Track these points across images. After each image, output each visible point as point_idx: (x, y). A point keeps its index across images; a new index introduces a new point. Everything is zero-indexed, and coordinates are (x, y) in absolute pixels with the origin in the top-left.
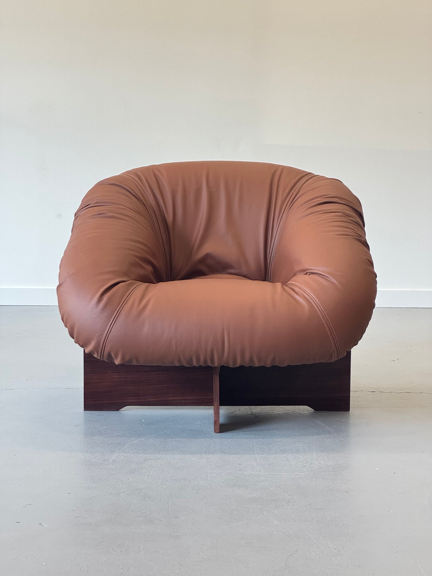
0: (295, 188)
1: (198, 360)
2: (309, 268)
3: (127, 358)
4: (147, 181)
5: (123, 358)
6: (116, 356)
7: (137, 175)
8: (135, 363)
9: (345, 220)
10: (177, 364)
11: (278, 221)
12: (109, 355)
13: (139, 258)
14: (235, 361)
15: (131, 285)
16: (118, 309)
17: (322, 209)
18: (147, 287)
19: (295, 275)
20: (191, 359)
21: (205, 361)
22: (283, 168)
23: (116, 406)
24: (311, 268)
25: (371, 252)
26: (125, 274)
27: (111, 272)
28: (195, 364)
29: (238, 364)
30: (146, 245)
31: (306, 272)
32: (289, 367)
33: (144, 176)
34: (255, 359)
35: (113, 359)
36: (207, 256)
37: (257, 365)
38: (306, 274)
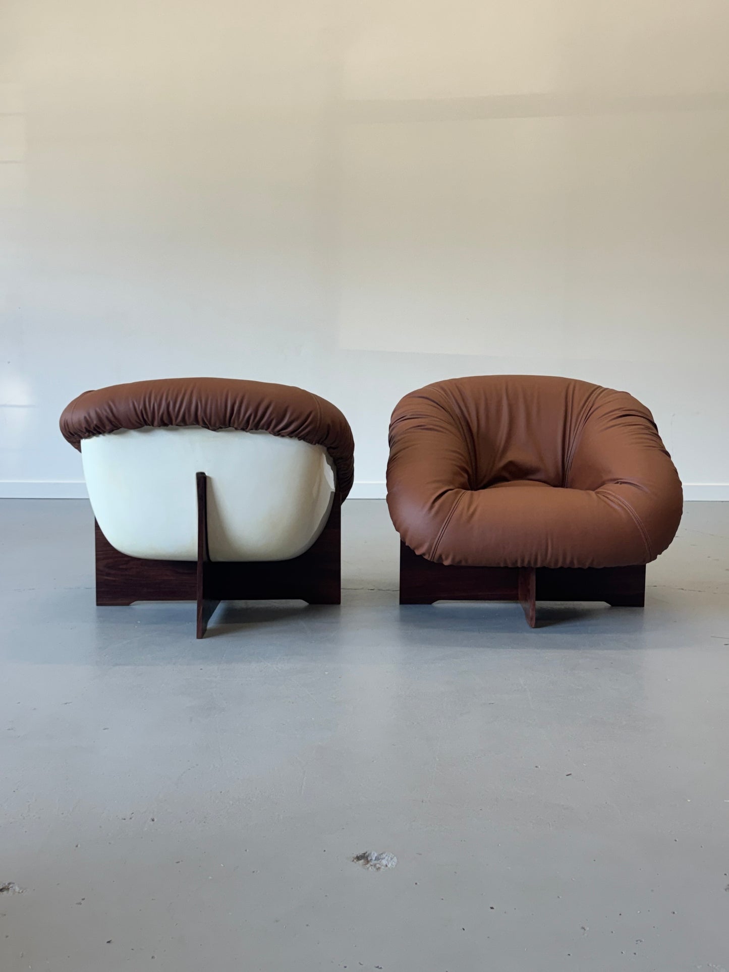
0: (589, 401)
1: (523, 561)
2: (620, 477)
3: (457, 559)
4: (452, 393)
5: (453, 559)
6: (447, 558)
7: (443, 389)
8: (463, 564)
9: (647, 432)
10: (502, 565)
11: (574, 430)
12: (440, 557)
13: (459, 467)
14: (557, 562)
15: (457, 493)
16: (449, 515)
17: (623, 422)
18: (472, 495)
19: (603, 484)
20: (516, 561)
21: (529, 562)
22: (576, 381)
23: (429, 600)
24: (622, 477)
25: (672, 459)
26: (451, 482)
27: (438, 481)
28: (519, 565)
29: (560, 565)
30: (462, 455)
31: (616, 481)
32: (605, 568)
33: (449, 389)
34: (575, 562)
35: (443, 561)
36: (511, 463)
37: (576, 566)
38: (618, 483)
